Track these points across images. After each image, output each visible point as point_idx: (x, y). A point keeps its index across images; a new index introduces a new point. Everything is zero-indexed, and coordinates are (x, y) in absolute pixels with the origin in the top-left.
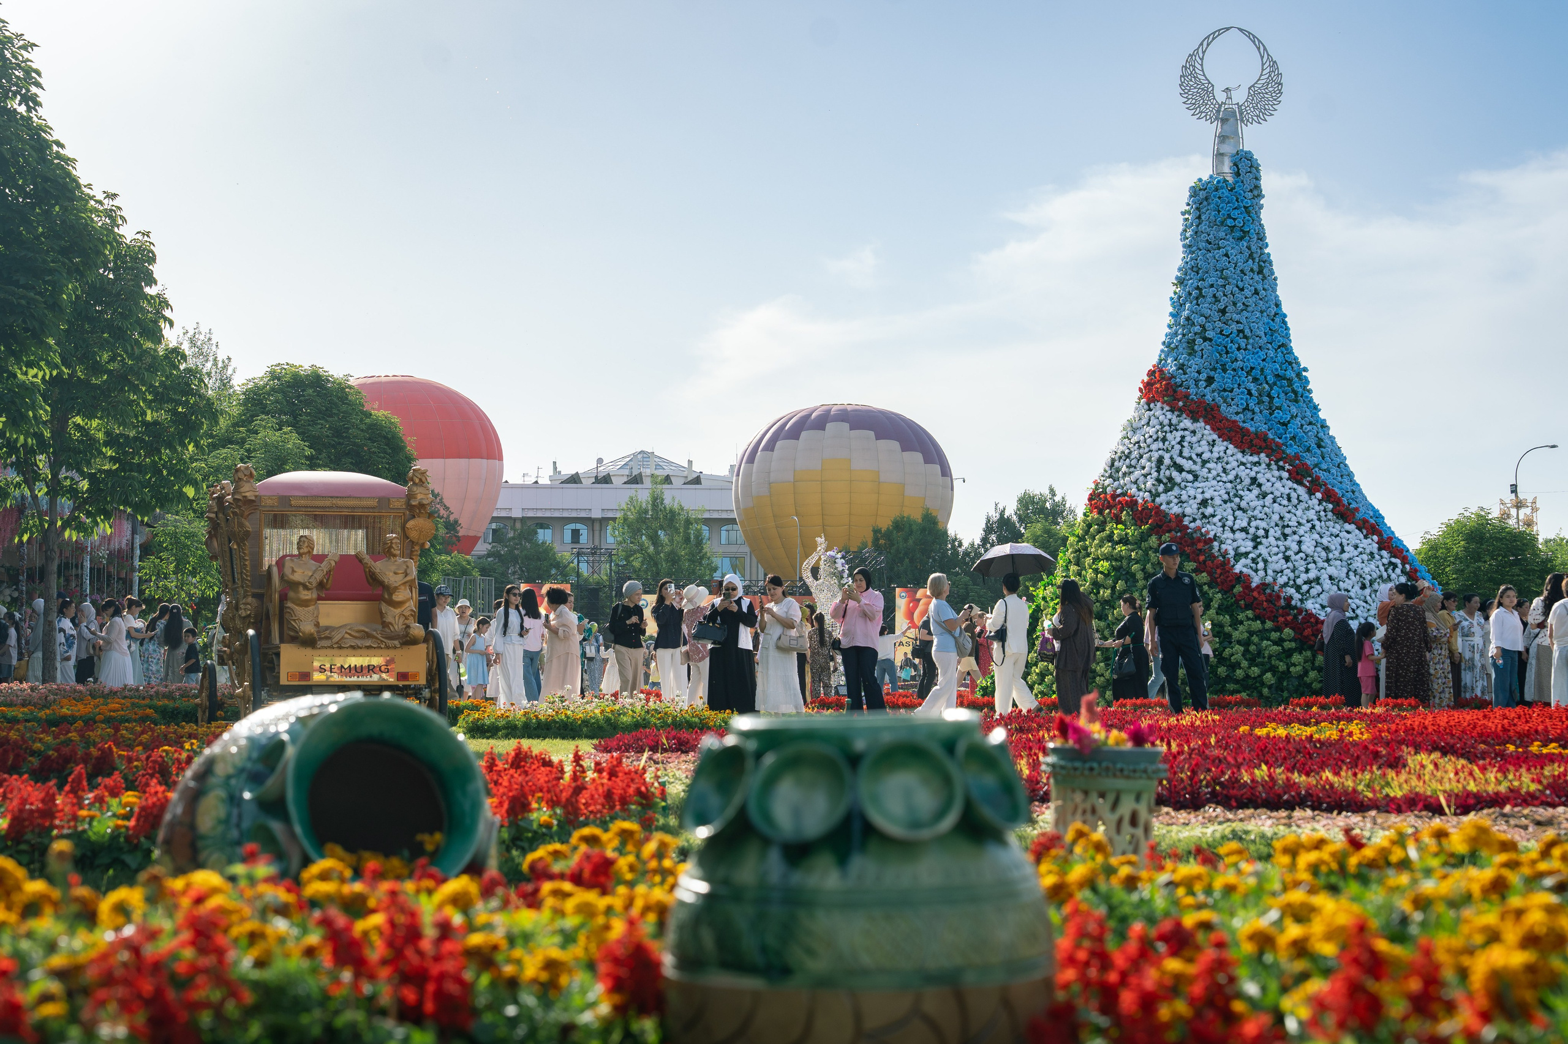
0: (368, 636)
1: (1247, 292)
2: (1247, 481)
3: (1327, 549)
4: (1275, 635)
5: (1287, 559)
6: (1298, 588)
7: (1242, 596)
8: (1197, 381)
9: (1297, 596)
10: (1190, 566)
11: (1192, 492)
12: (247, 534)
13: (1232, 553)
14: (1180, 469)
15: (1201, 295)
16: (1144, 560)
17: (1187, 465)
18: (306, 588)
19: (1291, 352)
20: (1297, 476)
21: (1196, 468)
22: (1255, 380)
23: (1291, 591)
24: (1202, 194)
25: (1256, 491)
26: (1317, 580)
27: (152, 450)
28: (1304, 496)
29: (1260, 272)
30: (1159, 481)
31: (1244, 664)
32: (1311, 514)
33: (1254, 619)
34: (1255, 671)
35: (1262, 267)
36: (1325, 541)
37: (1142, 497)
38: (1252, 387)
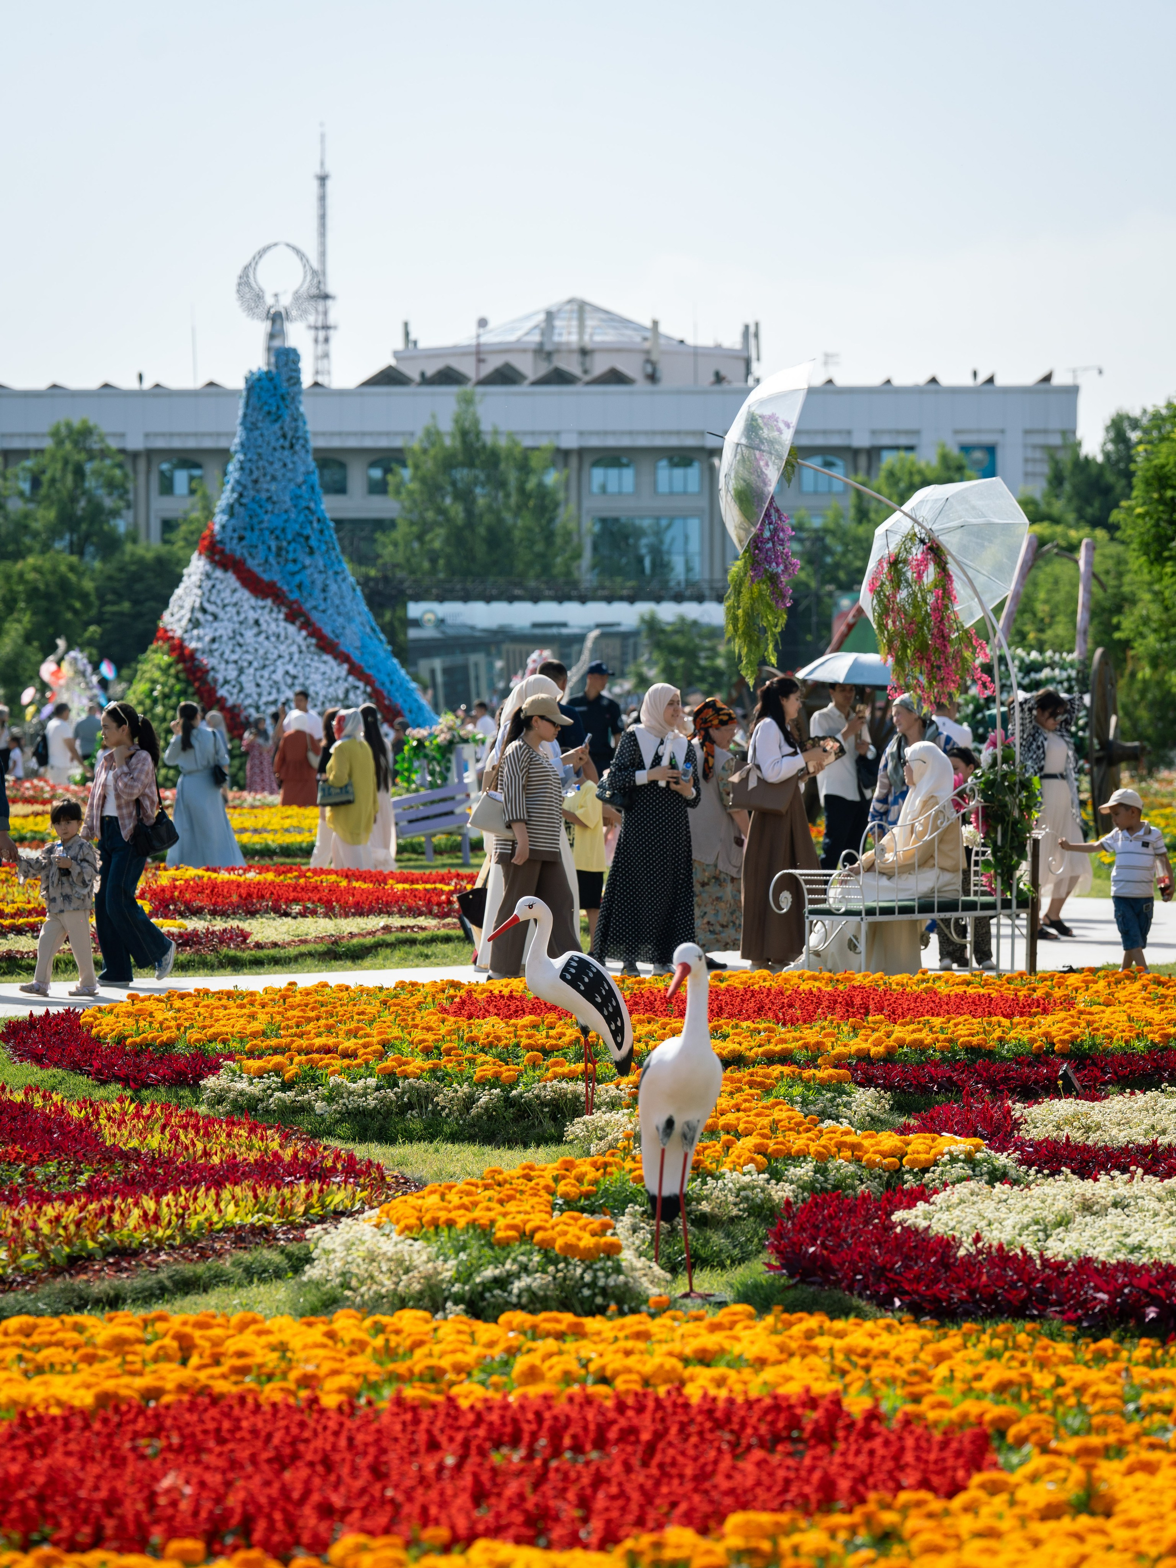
2: (251, 622)
5: (258, 685)
10: (191, 690)
11: (208, 631)
15: (241, 468)
17: (211, 609)
21: (218, 610)
24: (253, 383)
28: (293, 633)
29: (291, 447)
32: (294, 649)
35: (294, 443)
36: (296, 670)
37: (178, 634)
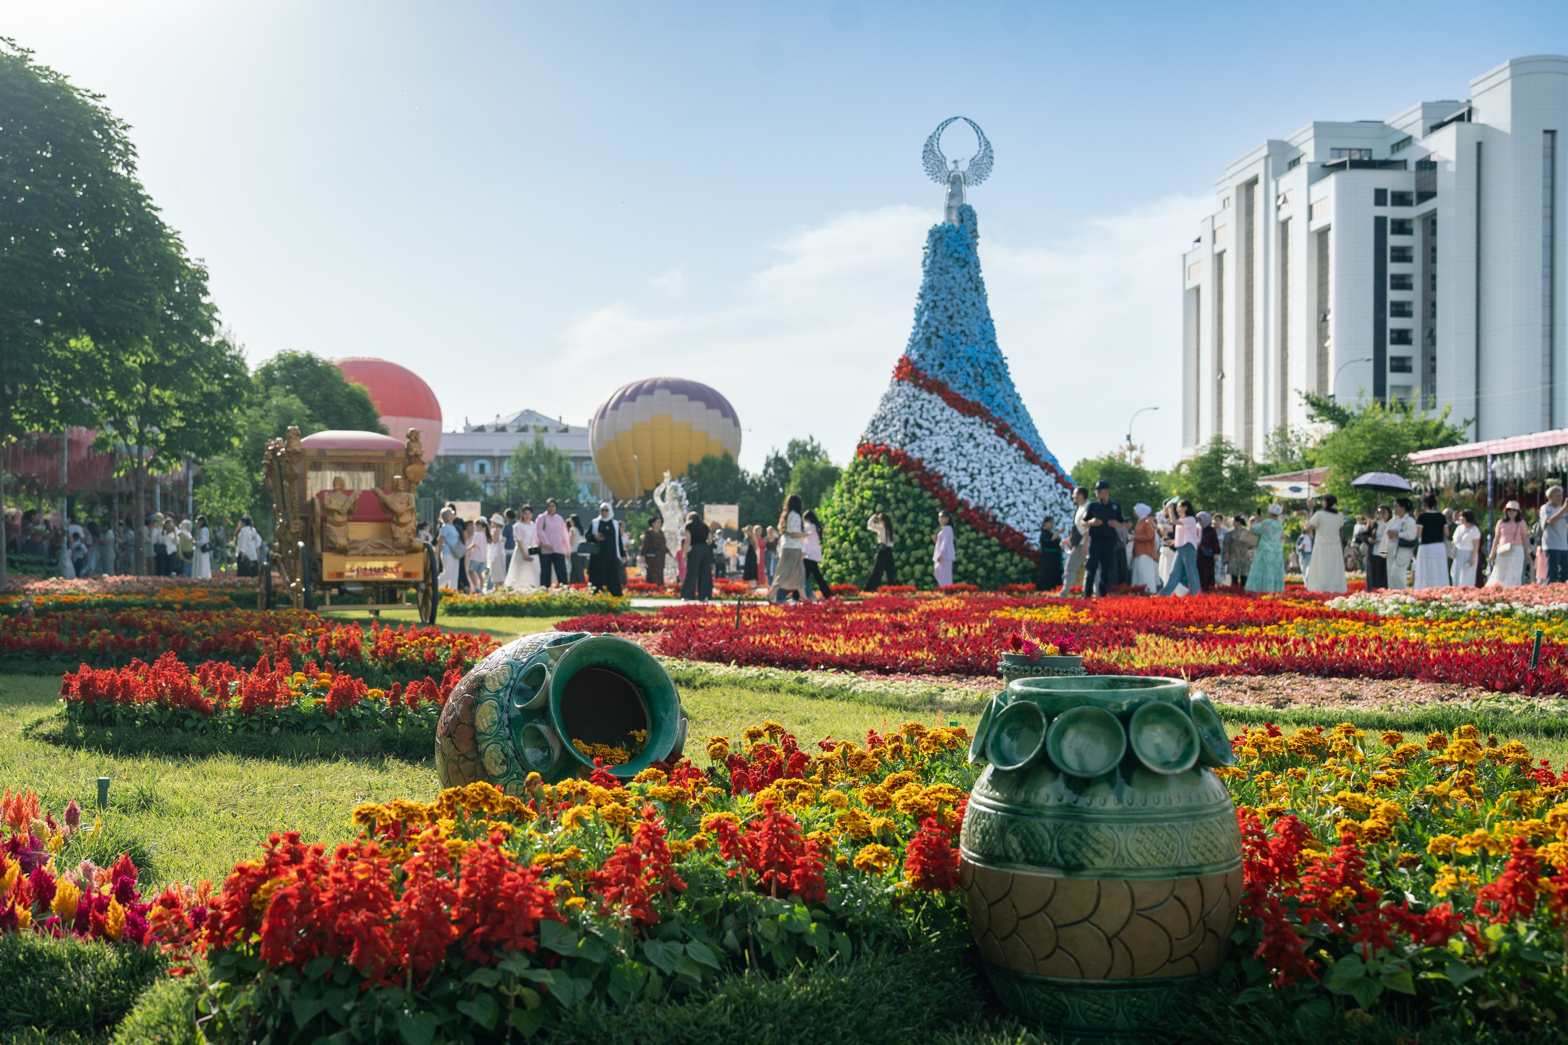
0: (383, 547)
1: (968, 304)
2: (966, 436)
3: (1021, 483)
4: (985, 542)
5: (994, 489)
6: (1001, 510)
7: (963, 515)
8: (932, 366)
9: (1000, 515)
10: (927, 494)
11: (928, 443)
12: (296, 476)
13: (956, 486)
14: (920, 427)
15: (935, 306)
16: (895, 490)
17: (925, 424)
18: (339, 513)
19: (996, 345)
20: (1002, 431)
21: (932, 426)
22: (972, 365)
23: (996, 512)
24: (937, 235)
25: (972, 443)
26: (1014, 504)
27: (209, 412)
28: (1005, 446)
29: (977, 290)
30: (906, 435)
31: (965, 562)
32: (1010, 459)
33: (973, 530)
34: (972, 566)
35: (978, 287)
36: (1019, 477)
37: (894, 447)
38: (971, 370)
